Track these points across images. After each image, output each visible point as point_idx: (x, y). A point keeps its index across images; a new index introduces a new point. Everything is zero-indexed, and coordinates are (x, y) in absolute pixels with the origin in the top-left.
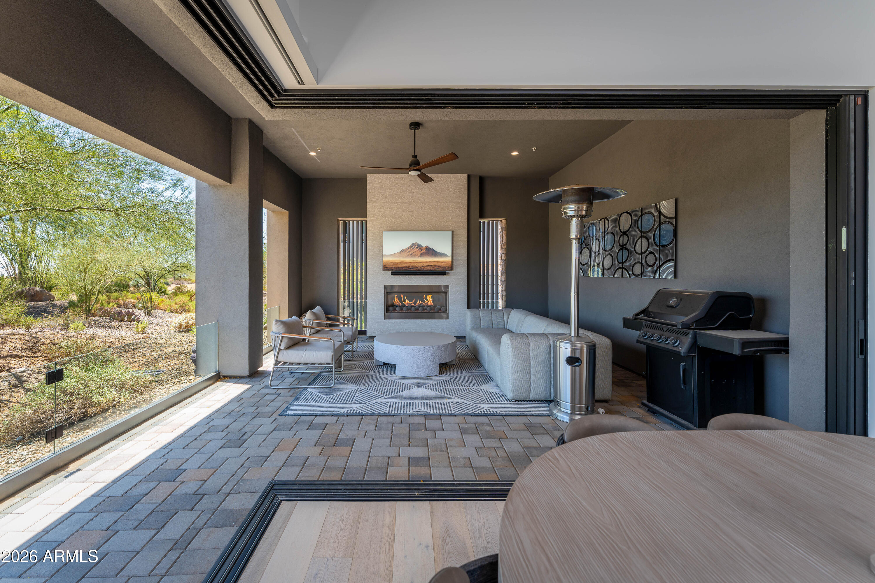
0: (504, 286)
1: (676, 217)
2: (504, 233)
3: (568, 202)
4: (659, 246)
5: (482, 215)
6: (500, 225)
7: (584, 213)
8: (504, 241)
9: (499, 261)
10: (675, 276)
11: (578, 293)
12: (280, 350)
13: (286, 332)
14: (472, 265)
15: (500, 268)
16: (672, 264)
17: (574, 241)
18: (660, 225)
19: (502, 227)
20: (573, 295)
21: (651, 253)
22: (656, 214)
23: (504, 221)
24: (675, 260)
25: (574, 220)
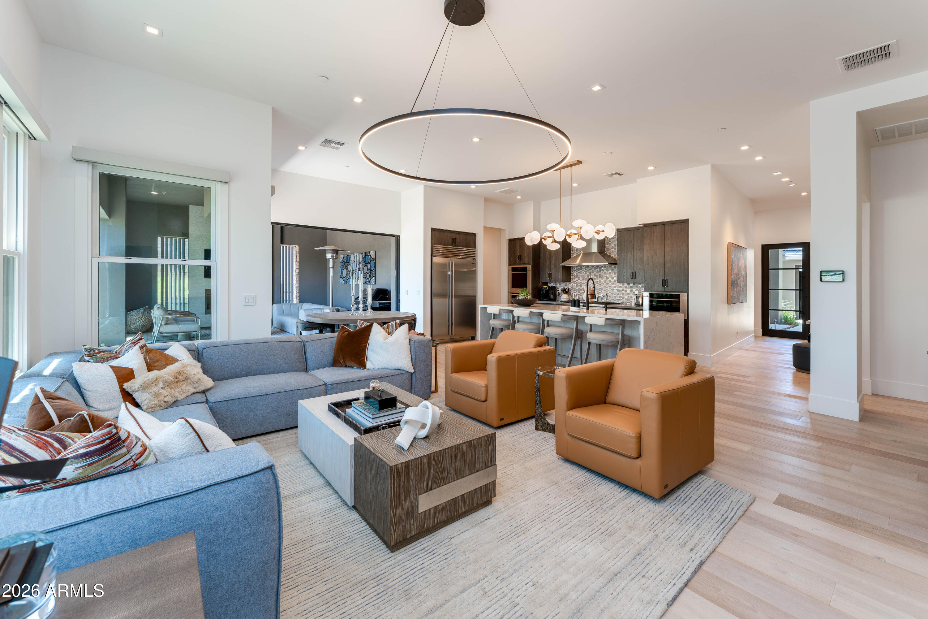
0: (297, 290)
1: (375, 259)
2: (298, 255)
3: (328, 253)
4: (371, 270)
5: (282, 242)
6: (295, 250)
7: (334, 258)
8: (298, 260)
9: (294, 274)
10: (375, 283)
11: (333, 289)
12: (161, 325)
13: (165, 315)
14: (276, 276)
15: (295, 278)
16: (374, 278)
17: (331, 268)
18: (371, 261)
19: (296, 250)
20: (331, 290)
21: (368, 273)
22: (370, 256)
23: (297, 247)
24: (375, 277)
25: (331, 260)
